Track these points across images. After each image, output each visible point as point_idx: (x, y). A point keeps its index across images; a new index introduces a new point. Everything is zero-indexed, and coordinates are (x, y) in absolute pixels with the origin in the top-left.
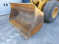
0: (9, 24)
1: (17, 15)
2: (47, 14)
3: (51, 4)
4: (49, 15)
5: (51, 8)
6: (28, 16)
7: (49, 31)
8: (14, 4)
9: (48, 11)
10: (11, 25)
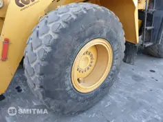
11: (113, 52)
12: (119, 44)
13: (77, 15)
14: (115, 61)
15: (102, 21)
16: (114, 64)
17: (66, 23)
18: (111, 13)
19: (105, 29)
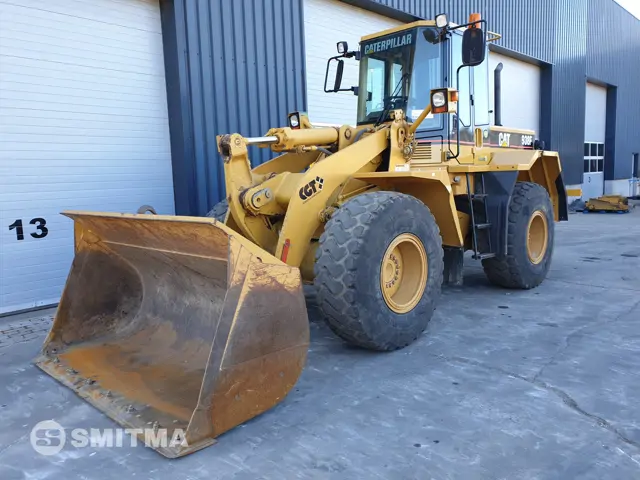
0: (42, 378)
1: (125, 308)
2: (340, 279)
3: (358, 217)
4: (353, 287)
5: (361, 241)
6: (211, 306)
7: (356, 403)
8: (99, 222)
9: (341, 262)
10: (60, 383)
11: (428, 255)
12: (435, 244)
13: (384, 205)
14: (432, 270)
15: (410, 212)
16: (432, 275)
17: (375, 213)
18: (419, 202)
19: (414, 222)
